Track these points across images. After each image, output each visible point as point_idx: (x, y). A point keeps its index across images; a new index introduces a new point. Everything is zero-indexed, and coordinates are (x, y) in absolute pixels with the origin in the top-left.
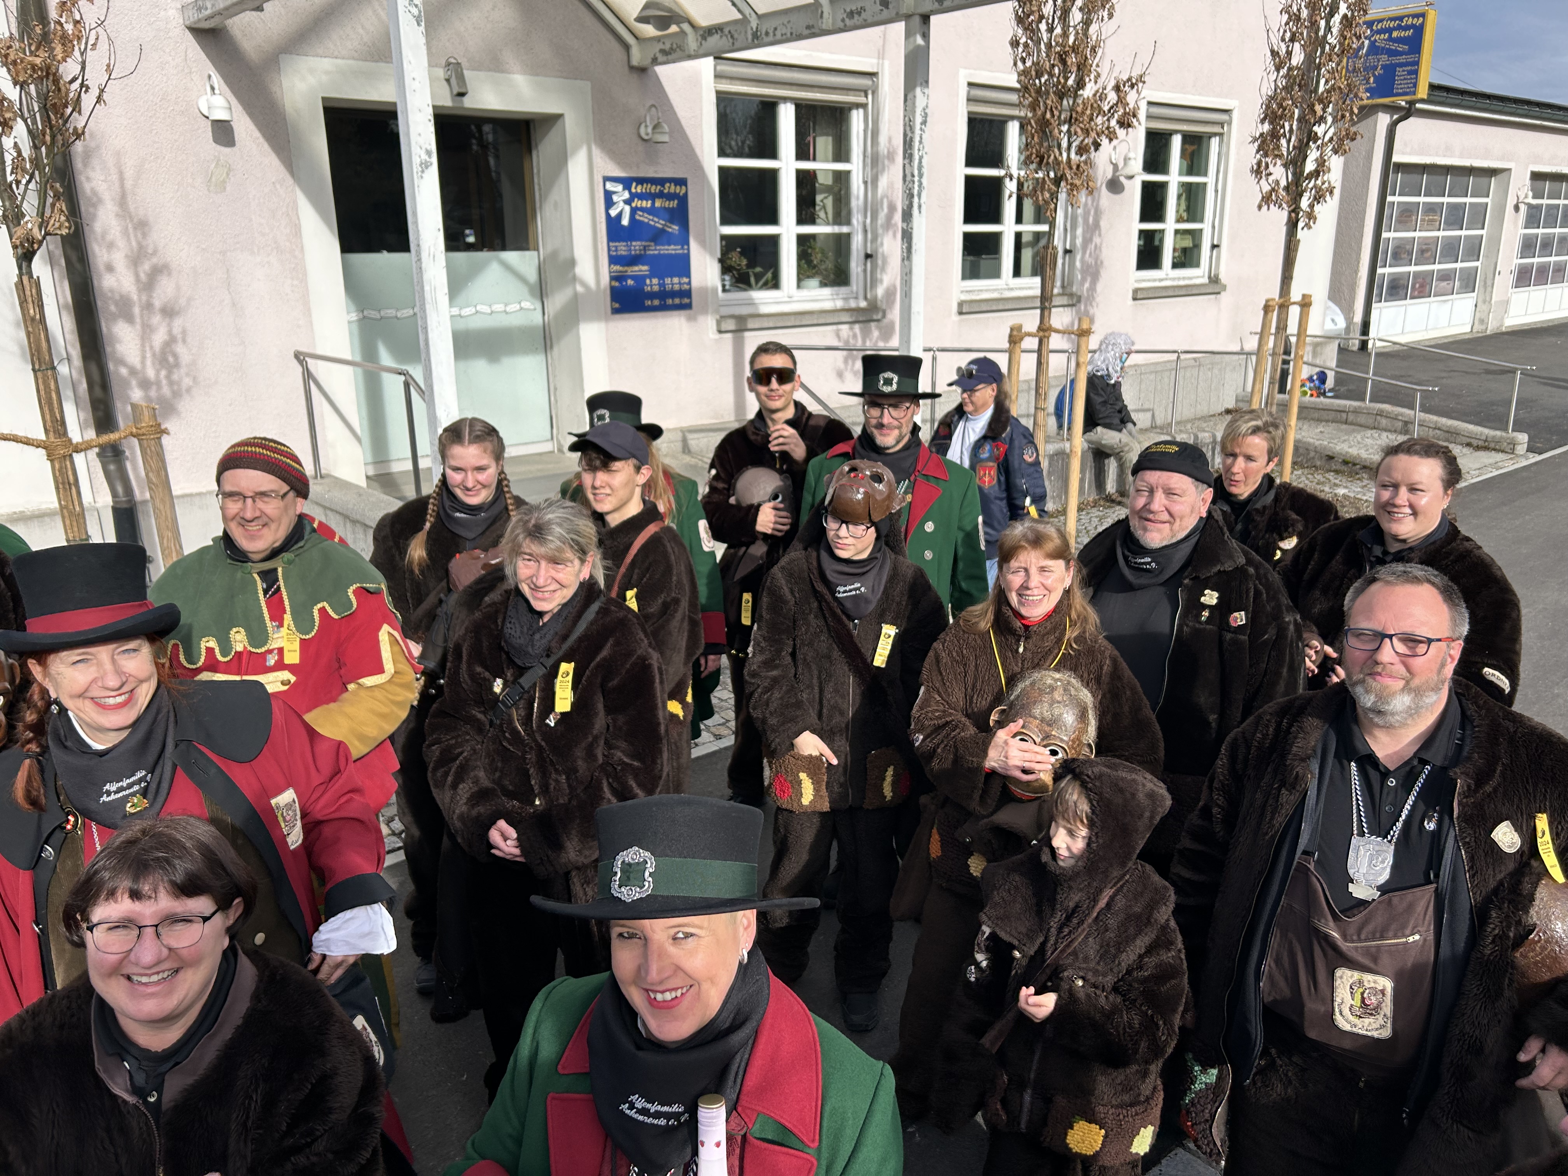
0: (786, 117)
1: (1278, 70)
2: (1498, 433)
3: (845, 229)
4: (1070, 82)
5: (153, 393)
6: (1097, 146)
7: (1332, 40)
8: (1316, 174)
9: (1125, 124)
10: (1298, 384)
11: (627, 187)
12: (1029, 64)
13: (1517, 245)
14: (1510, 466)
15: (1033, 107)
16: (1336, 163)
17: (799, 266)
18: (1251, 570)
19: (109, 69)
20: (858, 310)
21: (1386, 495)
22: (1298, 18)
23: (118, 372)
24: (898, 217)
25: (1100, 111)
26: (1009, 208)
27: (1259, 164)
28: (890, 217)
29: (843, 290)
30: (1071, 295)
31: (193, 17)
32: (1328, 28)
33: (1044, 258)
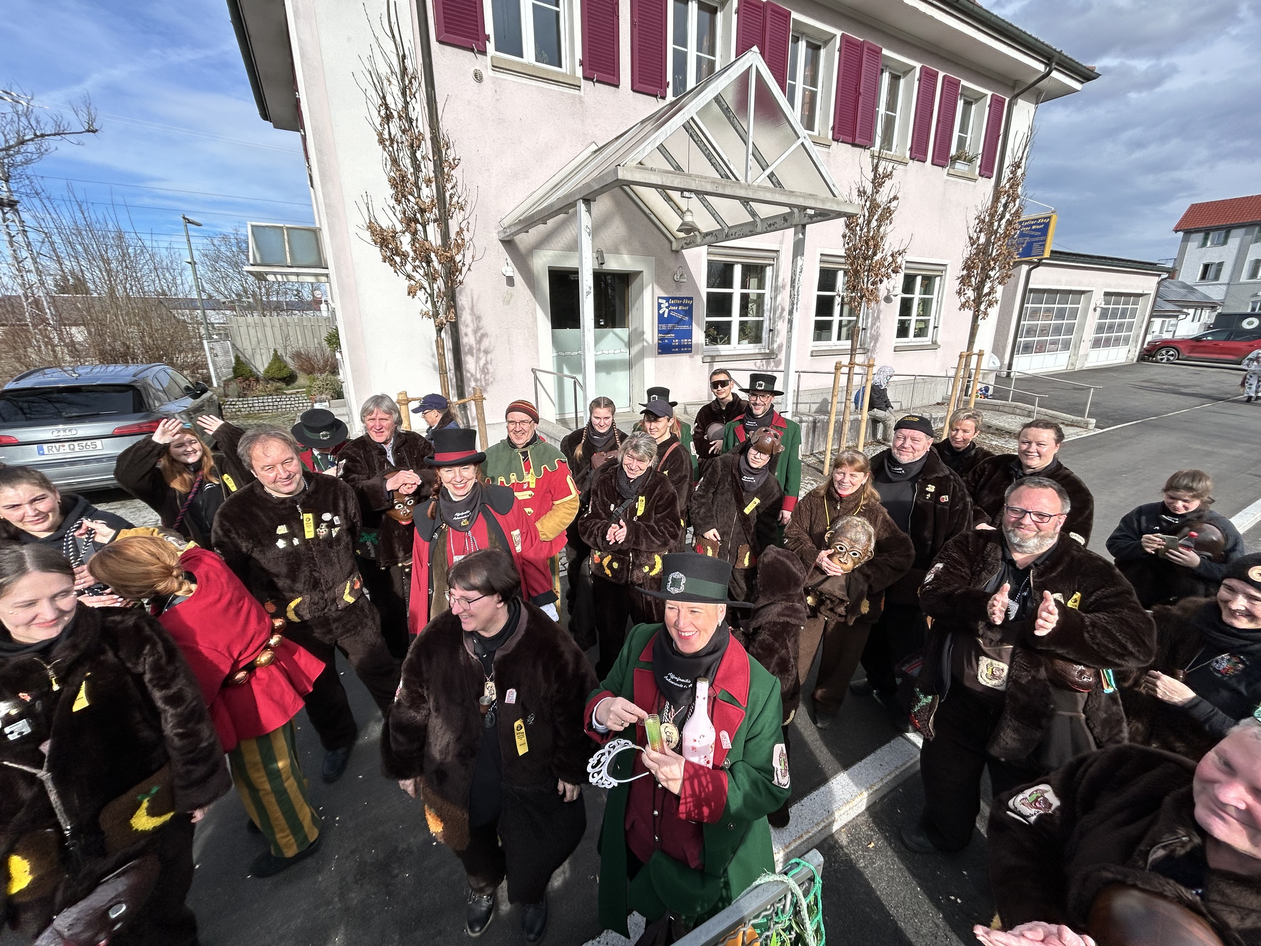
0: (738, 271)
1: (972, 245)
2: (1079, 418)
3: (761, 319)
4: (870, 253)
5: (479, 384)
6: (881, 281)
7: (1001, 231)
8: (989, 294)
9: (895, 271)
10: (975, 391)
11: (667, 301)
12: (850, 245)
13: (1094, 327)
14: (1085, 435)
15: (852, 264)
16: (1000, 289)
17: (739, 335)
18: (952, 477)
19: (473, 257)
20: (765, 354)
21: (1025, 447)
22: (984, 221)
23: (467, 375)
24: (786, 314)
25: (883, 266)
26: (837, 309)
27: (960, 289)
28: (781, 313)
29: (759, 345)
30: (864, 349)
31: (502, 236)
32: (999, 226)
33: (853, 332)
